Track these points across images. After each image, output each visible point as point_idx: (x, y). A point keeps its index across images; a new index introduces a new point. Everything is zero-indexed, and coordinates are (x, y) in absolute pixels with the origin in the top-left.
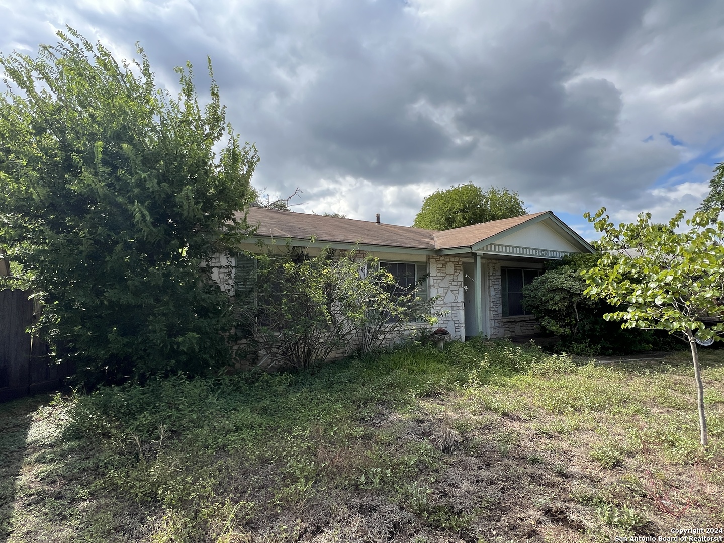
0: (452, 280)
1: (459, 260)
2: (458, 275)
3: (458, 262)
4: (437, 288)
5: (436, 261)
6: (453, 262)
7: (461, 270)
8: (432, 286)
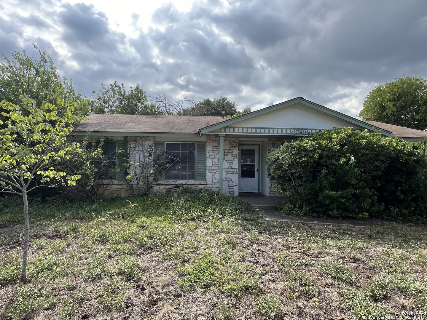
0: (228, 153)
1: (235, 139)
2: (233, 150)
3: (234, 141)
4: (213, 159)
5: (213, 141)
6: (229, 141)
7: (236, 146)
8: (208, 157)
